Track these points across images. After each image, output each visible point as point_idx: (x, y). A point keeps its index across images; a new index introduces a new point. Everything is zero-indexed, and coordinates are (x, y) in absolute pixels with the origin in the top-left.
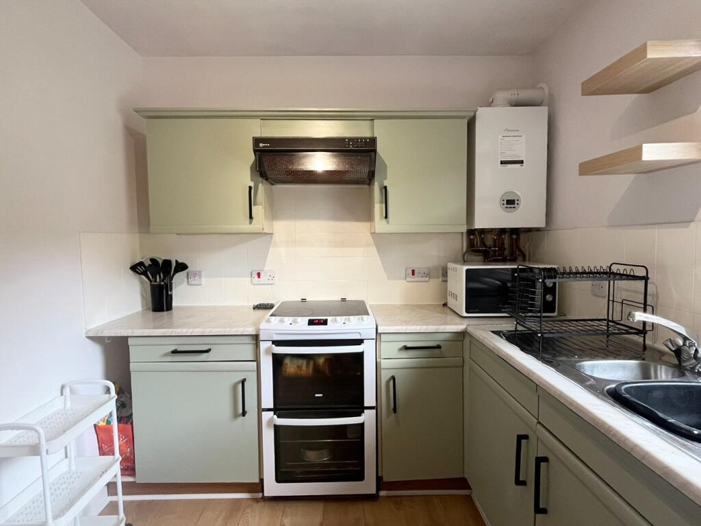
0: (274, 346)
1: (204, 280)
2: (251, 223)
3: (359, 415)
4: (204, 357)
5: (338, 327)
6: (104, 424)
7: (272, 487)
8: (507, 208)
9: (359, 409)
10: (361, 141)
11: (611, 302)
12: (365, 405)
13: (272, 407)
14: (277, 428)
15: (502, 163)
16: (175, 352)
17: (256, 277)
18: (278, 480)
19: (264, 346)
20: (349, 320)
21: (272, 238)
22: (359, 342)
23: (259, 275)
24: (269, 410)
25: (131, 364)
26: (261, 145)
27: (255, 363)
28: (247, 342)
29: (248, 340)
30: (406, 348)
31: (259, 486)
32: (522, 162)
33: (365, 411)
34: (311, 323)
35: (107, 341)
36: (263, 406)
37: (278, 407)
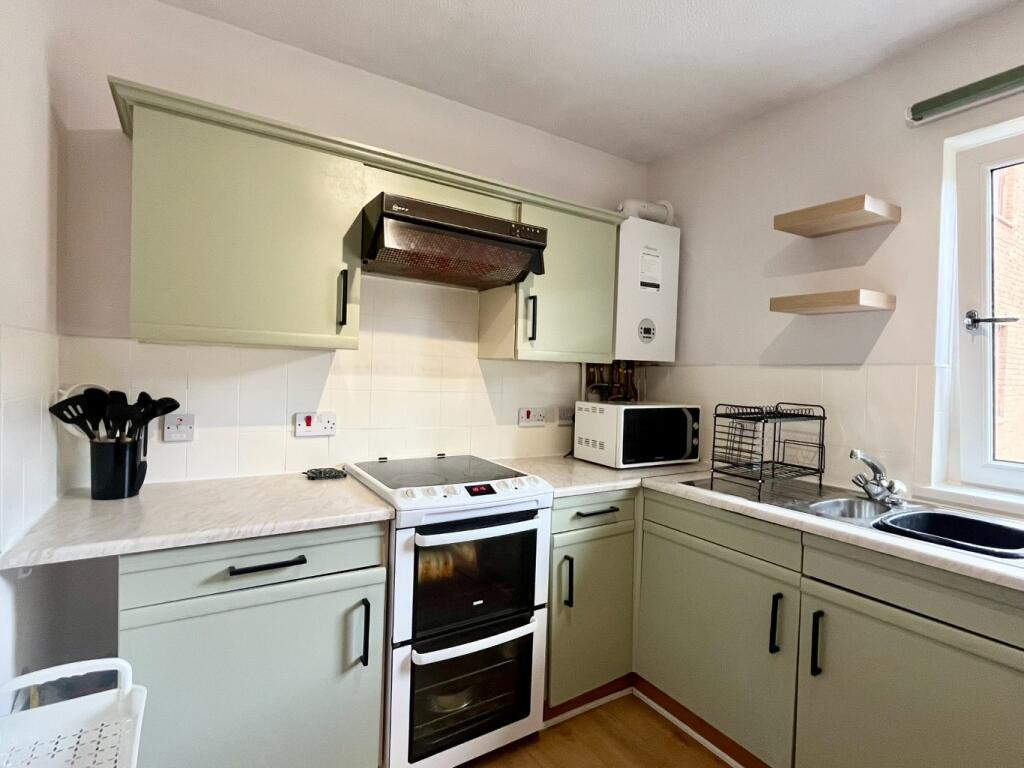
0: (418, 535)
1: (198, 432)
2: (338, 331)
4: (286, 573)
9: (528, 612)
10: (530, 231)
11: (777, 444)
12: (536, 604)
13: (409, 638)
14: (415, 669)
15: (643, 284)
16: (232, 572)
17: (304, 423)
18: (411, 759)
19: (403, 537)
22: (530, 515)
23: (308, 420)
24: (404, 644)
25: (122, 614)
26: (395, 208)
27: (384, 569)
28: (373, 533)
30: (579, 515)
32: (657, 286)
33: (535, 613)
34: (472, 492)
35: (22, 576)
36: (394, 639)
37: (419, 635)
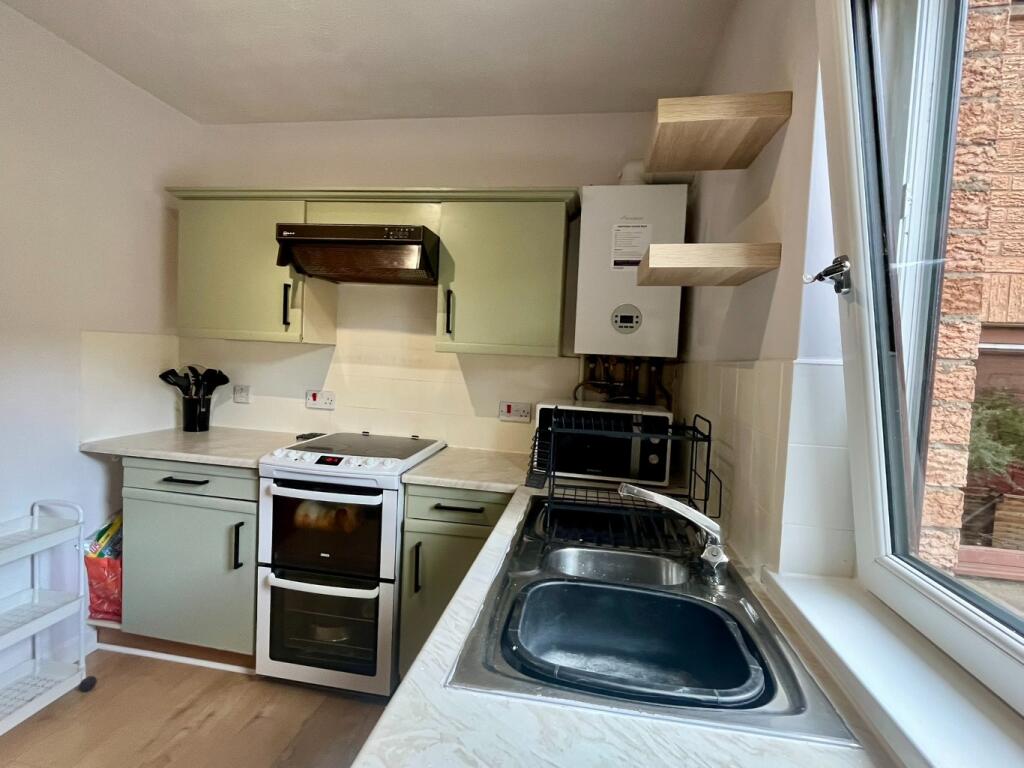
0: (275, 485)
1: (252, 398)
2: (286, 330)
3: (372, 587)
4: (199, 489)
5: (353, 469)
6: (95, 556)
7: (266, 666)
8: (621, 327)
9: (372, 579)
10: (404, 231)
12: (382, 576)
13: (270, 562)
14: (275, 590)
15: (617, 263)
16: (169, 480)
17: (311, 398)
18: (273, 657)
19: (264, 483)
20: (366, 463)
21: (334, 350)
22: (377, 492)
23: (314, 396)
24: (266, 565)
25: (124, 489)
26: (285, 233)
27: (255, 505)
28: (249, 476)
29: (248, 474)
30: (438, 507)
31: (249, 661)
33: (381, 584)
34: (322, 461)
35: (113, 460)
36: (260, 560)
37: (277, 563)
